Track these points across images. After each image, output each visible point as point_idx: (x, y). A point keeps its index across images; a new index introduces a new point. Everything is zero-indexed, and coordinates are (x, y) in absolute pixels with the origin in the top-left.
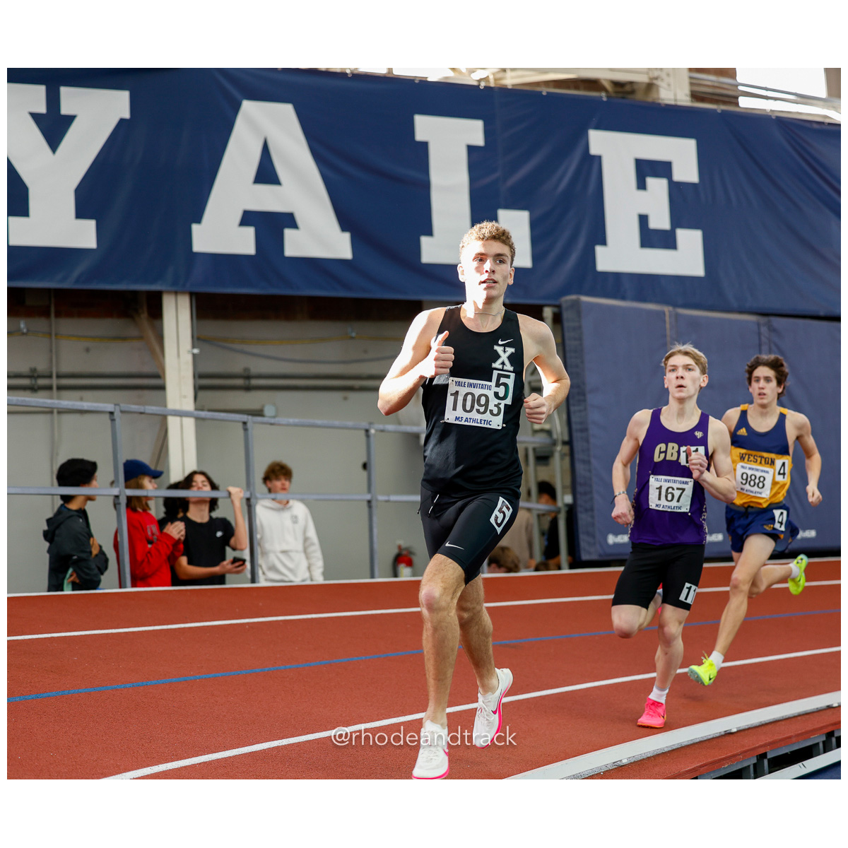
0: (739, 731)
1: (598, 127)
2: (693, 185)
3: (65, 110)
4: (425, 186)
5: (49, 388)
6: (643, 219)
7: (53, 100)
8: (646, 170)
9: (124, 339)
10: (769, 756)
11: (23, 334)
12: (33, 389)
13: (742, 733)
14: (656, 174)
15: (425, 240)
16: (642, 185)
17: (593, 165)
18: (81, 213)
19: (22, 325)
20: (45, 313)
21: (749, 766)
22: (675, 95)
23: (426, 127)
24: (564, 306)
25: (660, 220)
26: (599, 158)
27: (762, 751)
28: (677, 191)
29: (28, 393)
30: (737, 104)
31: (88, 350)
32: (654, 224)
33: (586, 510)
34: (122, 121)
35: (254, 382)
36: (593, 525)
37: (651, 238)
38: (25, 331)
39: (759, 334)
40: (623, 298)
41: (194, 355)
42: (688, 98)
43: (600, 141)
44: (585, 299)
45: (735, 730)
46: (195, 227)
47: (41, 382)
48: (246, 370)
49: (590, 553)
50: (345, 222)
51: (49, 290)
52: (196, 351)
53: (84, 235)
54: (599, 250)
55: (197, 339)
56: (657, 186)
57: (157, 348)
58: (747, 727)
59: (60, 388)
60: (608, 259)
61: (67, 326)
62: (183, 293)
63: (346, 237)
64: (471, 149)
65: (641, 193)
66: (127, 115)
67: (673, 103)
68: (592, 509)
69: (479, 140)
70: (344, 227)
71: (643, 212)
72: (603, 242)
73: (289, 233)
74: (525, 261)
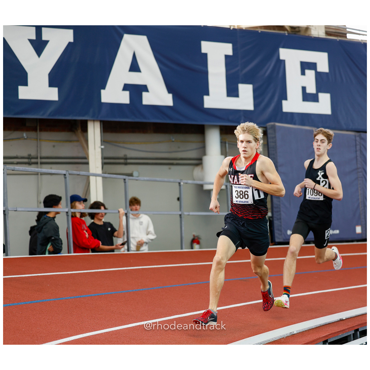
0: (346, 319)
1: (284, 47)
2: (326, 73)
3: (44, 38)
4: (206, 73)
5: (37, 163)
6: (304, 89)
7: (38, 34)
8: (305, 66)
9: (70, 141)
10: (360, 330)
11: (25, 139)
12: (29, 164)
13: (348, 320)
14: (310, 69)
15: (206, 98)
16: (303, 73)
17: (281, 64)
18: (51, 85)
19: (25, 135)
20: (35, 130)
21: (351, 335)
22: (318, 33)
23: (206, 47)
24: (268, 127)
25: (312, 89)
26: (284, 61)
27: (356, 328)
28: (319, 76)
29: (27, 165)
30: (346, 37)
31: (54, 146)
32: (309, 91)
33: (278, 219)
34: (70, 43)
35: (129, 161)
36: (281, 226)
37: (307, 97)
38: (26, 137)
39: (356, 140)
40: (295, 124)
41: (102, 149)
42: (324, 34)
43: (285, 53)
44: (277, 124)
45: (344, 318)
46: (102, 91)
47: (33, 160)
48: (125, 155)
49: (279, 239)
50: (170, 89)
51: (36, 119)
52: (103, 147)
53: (53, 95)
54: (284, 102)
55: (103, 142)
56: (311, 74)
57: (85, 145)
58: (350, 317)
59: (41, 163)
60: (288, 106)
61: (45, 135)
62: (97, 121)
63: (170, 96)
64: (227, 57)
65: (303, 76)
66: (72, 40)
67: (317, 36)
68: (280, 219)
69: (230, 52)
70: (169, 92)
71: (304, 85)
72: (286, 99)
73: (144, 94)
74: (251, 107)
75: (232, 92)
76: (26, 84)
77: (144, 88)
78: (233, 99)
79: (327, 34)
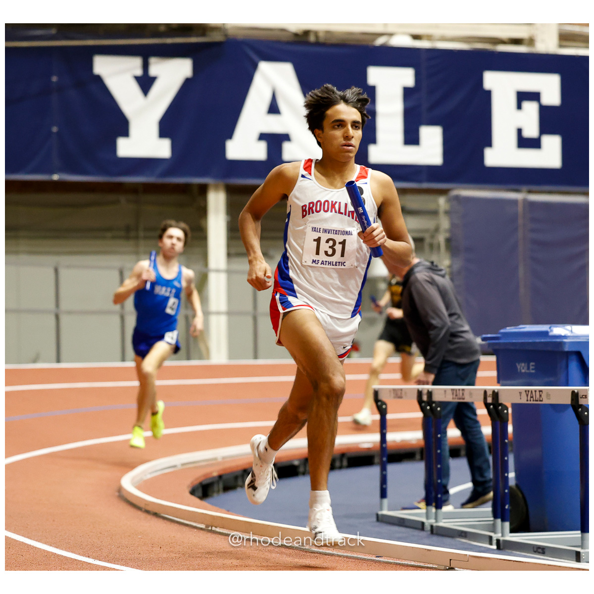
1: (490, 69)
2: (556, 107)
3: (153, 71)
6: (520, 131)
7: (146, 66)
8: (523, 97)
14: (529, 99)
15: (371, 147)
16: (519, 107)
18: (162, 135)
22: (547, 45)
23: (376, 75)
25: (531, 130)
26: (488, 94)
28: (545, 111)
29: (124, 241)
32: (527, 134)
37: (524, 143)
42: (556, 47)
43: (492, 80)
46: (228, 142)
53: (162, 149)
54: (487, 150)
56: (531, 109)
60: (493, 158)
64: (406, 90)
66: (190, 76)
67: (545, 52)
69: (411, 83)
71: (520, 125)
72: (490, 145)
74: (438, 160)
75: (411, 138)
76: (126, 133)
77: (286, 137)
78: (412, 149)
79: (561, 46)
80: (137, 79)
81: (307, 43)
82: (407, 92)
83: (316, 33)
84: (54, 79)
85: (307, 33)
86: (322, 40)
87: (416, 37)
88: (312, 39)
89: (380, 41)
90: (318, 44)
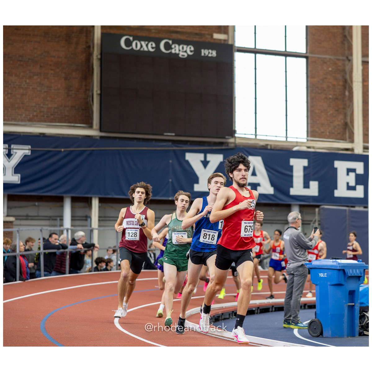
1: (337, 160)
2: (362, 175)
3: (208, 159)
4: (292, 176)
6: (348, 183)
7: (205, 157)
8: (349, 171)
14: (352, 172)
15: (291, 189)
16: (348, 174)
22: (359, 152)
23: (293, 162)
25: (352, 183)
26: (336, 169)
28: (358, 177)
37: (349, 188)
43: (338, 164)
50: (272, 184)
54: (335, 191)
56: (352, 175)
60: (338, 193)
63: (273, 188)
65: (348, 177)
66: (222, 161)
67: (358, 154)
69: (306, 165)
70: (272, 186)
72: (337, 189)
73: (258, 187)
74: (316, 194)
75: (306, 185)
76: (197, 183)
77: (259, 185)
78: (306, 190)
79: (364, 152)
80: (202, 162)
81: (267, 149)
82: (305, 168)
83: (271, 146)
84: (171, 161)
85: (267, 145)
86: (273, 148)
87: (309, 147)
88: (269, 147)
89: (295, 149)
90: (271, 149)
